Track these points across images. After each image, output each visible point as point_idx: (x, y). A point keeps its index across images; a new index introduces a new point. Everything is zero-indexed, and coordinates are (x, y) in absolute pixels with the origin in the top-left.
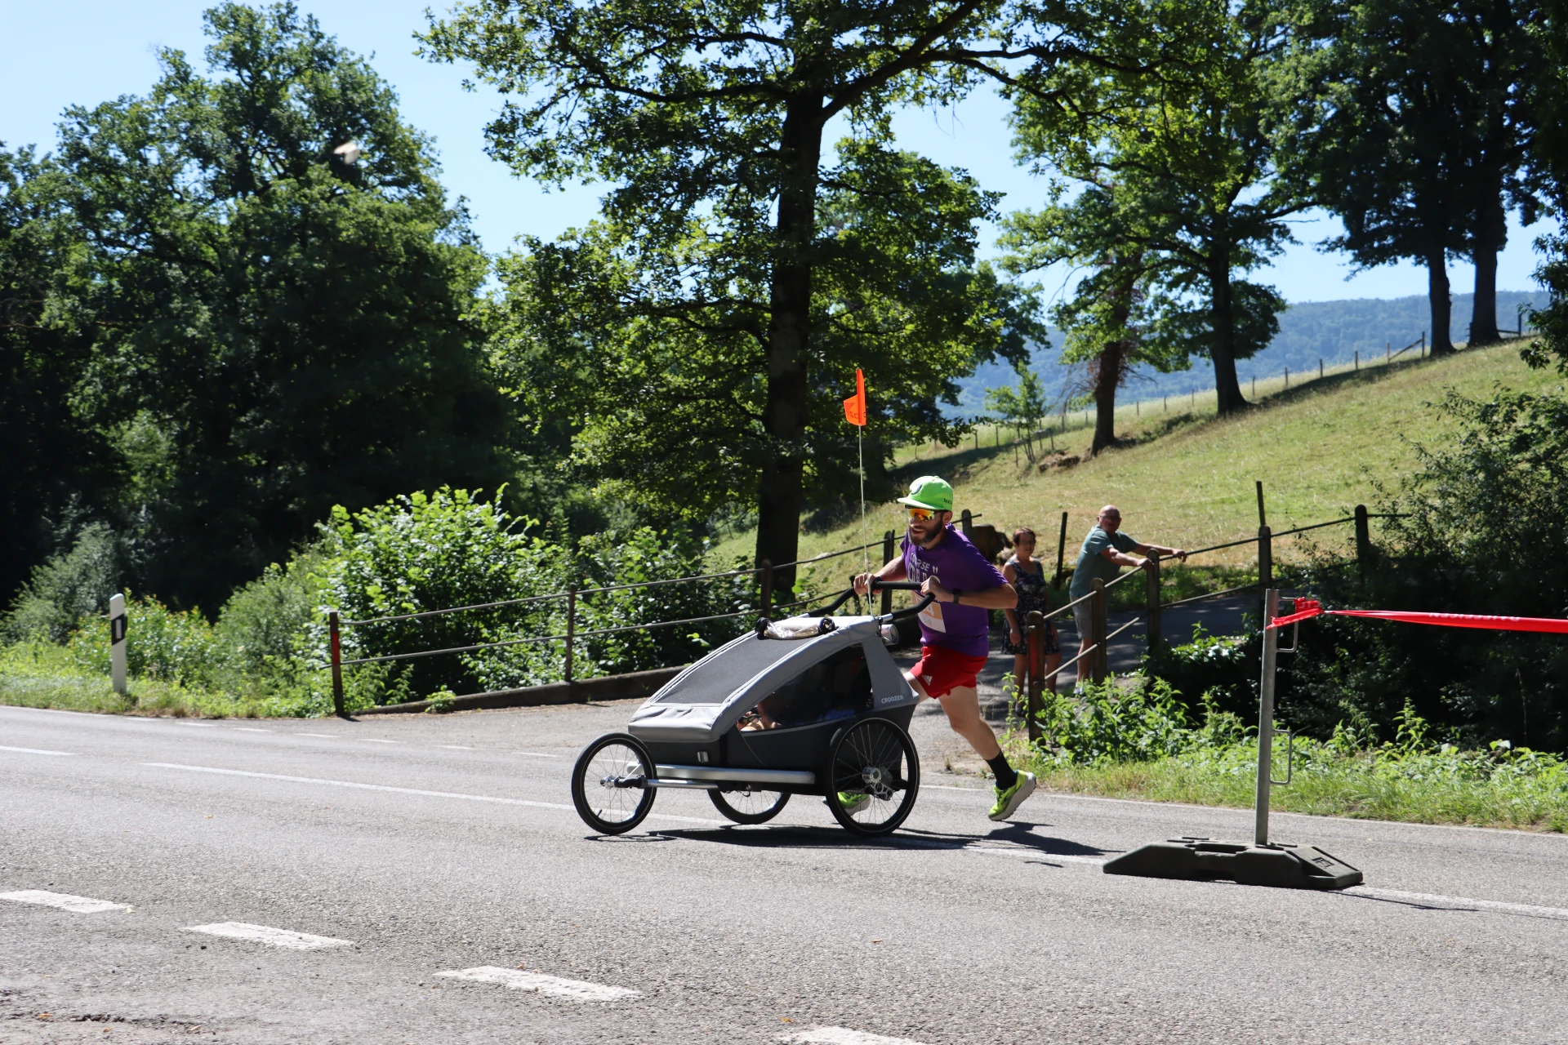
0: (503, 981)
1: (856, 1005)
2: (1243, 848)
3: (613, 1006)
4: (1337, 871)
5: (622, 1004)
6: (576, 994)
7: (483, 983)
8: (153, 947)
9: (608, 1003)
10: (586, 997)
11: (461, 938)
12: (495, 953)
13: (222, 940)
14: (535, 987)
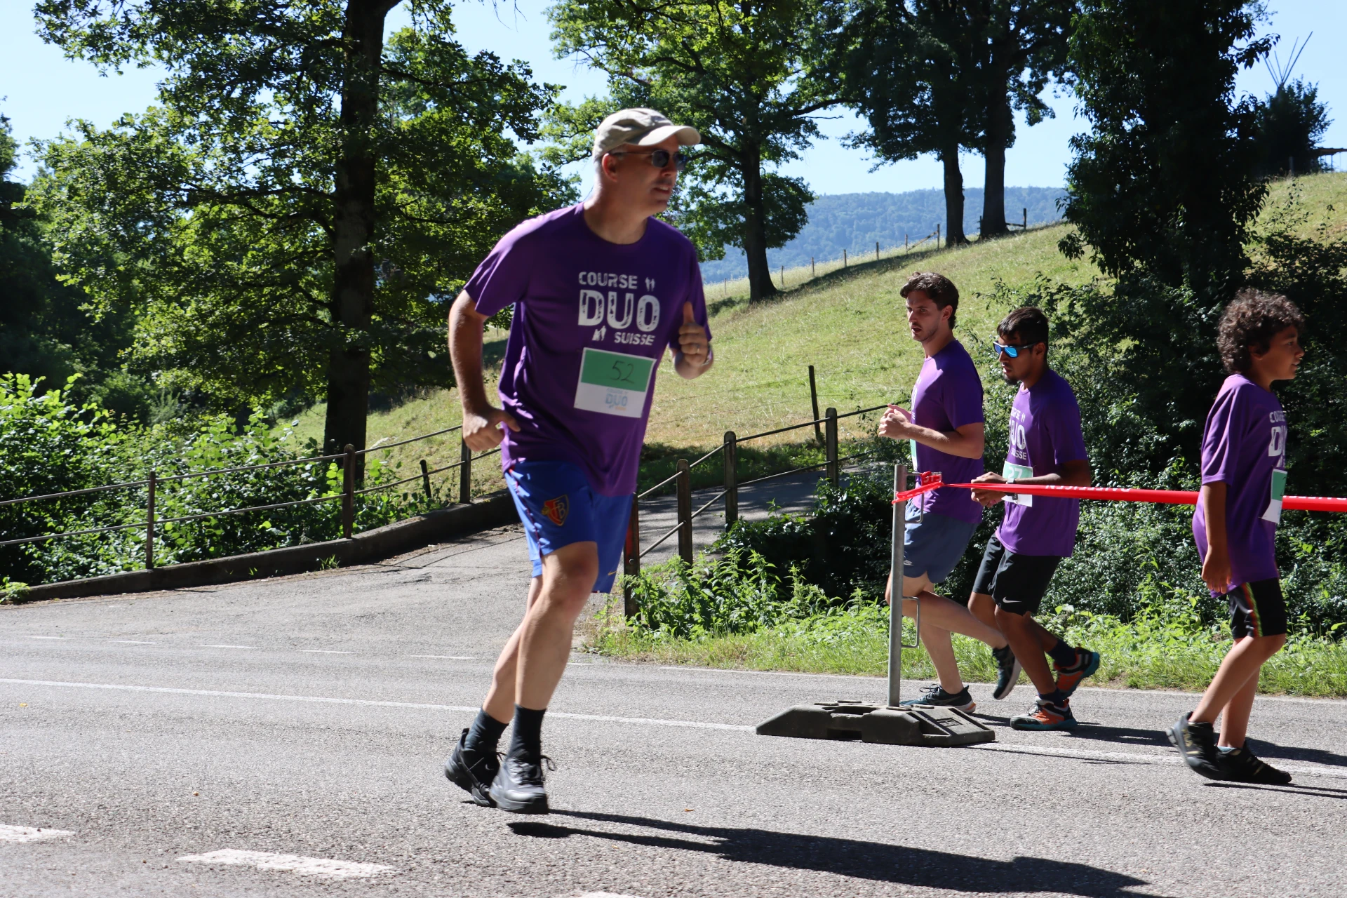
0: (252, 863)
1: (608, 871)
2: (875, 710)
3: (373, 881)
5: (379, 882)
6: (331, 871)
7: (232, 866)
9: (368, 880)
10: (343, 874)
11: (184, 824)
12: (225, 837)
14: (287, 867)
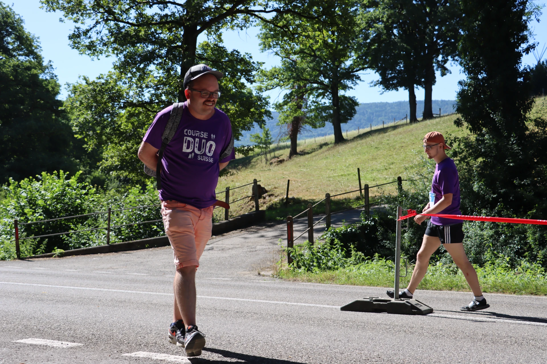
0: (150, 357)
2: (390, 301)
4: (423, 308)
7: (142, 358)
8: (5, 349)
11: (124, 342)
12: (139, 347)
13: (31, 345)
14: (163, 358)
